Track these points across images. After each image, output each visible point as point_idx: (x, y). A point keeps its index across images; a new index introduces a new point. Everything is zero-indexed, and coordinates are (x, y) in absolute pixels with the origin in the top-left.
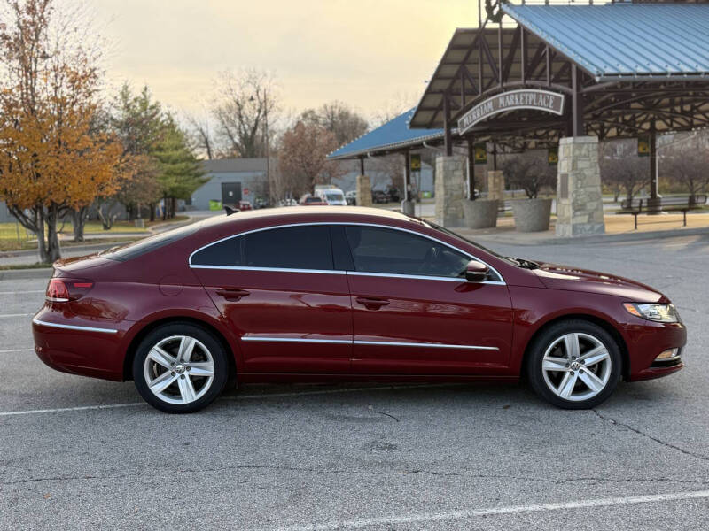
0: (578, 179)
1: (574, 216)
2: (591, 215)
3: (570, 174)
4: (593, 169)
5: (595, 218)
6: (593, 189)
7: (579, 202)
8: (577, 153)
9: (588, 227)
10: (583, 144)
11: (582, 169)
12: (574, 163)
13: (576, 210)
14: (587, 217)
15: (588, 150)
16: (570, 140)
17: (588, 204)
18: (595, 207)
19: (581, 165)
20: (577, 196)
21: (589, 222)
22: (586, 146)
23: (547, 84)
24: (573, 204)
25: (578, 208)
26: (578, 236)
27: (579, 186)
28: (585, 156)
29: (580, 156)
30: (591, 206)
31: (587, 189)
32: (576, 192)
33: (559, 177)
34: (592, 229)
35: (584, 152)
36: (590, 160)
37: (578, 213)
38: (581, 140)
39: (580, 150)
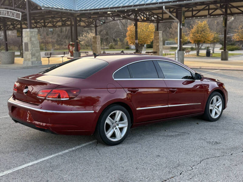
0: (32, 45)
1: (32, 58)
2: (37, 58)
3: (29, 42)
4: (37, 41)
5: (39, 59)
6: (37, 48)
7: (33, 53)
8: (31, 35)
9: (37, 62)
10: (33, 32)
11: (33, 41)
12: (30, 38)
13: (32, 56)
14: (36, 58)
15: (34, 34)
16: (28, 30)
17: (36, 54)
18: (38, 55)
19: (33, 39)
20: (32, 51)
21: (37, 60)
22: (34, 33)
23: (13, 8)
24: (31, 54)
25: (33, 55)
26: (34, 65)
27: (33, 47)
28: (34, 36)
29: (32, 36)
30: (37, 54)
31: (35, 48)
32: (32, 49)
33: (23, 44)
34: (38, 63)
35: (33, 35)
36: (35, 38)
37: (33, 57)
38: (32, 30)
39: (32, 34)
